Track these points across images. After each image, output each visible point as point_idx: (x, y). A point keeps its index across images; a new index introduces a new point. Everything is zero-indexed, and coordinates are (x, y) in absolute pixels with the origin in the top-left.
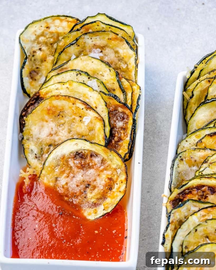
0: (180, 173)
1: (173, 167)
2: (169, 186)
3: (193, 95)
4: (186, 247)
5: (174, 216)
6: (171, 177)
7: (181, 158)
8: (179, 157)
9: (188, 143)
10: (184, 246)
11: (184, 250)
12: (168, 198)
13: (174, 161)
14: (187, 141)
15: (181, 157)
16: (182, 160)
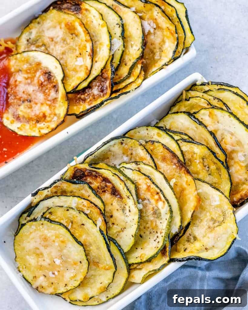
0: (110, 152)
1: (105, 144)
2: (86, 156)
3: (188, 100)
4: (50, 213)
5: (61, 184)
6: (95, 150)
7: (123, 142)
8: (121, 139)
9: (146, 132)
10: (50, 211)
11: (47, 213)
12: (76, 165)
13: (112, 139)
14: (147, 129)
15: (123, 140)
16: (122, 143)
